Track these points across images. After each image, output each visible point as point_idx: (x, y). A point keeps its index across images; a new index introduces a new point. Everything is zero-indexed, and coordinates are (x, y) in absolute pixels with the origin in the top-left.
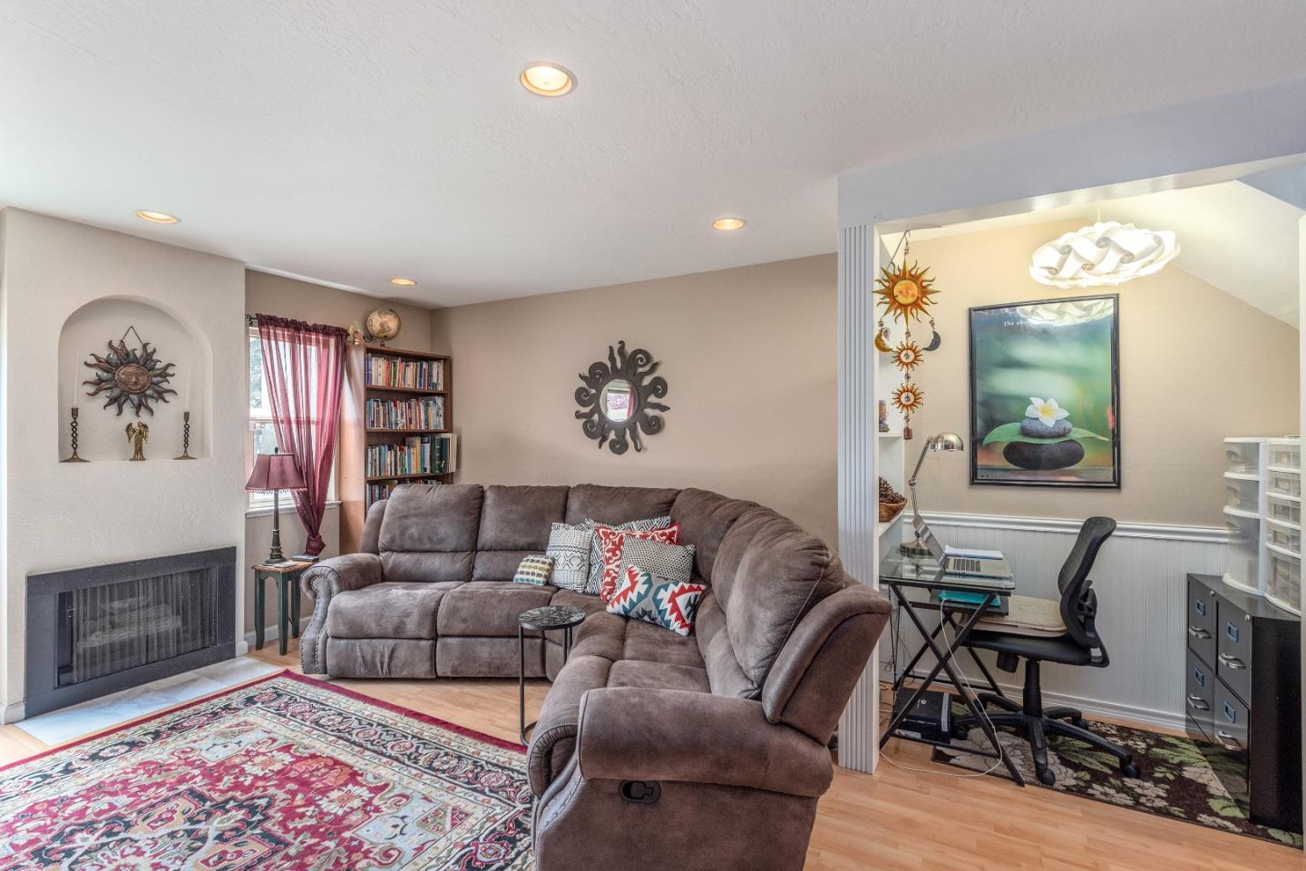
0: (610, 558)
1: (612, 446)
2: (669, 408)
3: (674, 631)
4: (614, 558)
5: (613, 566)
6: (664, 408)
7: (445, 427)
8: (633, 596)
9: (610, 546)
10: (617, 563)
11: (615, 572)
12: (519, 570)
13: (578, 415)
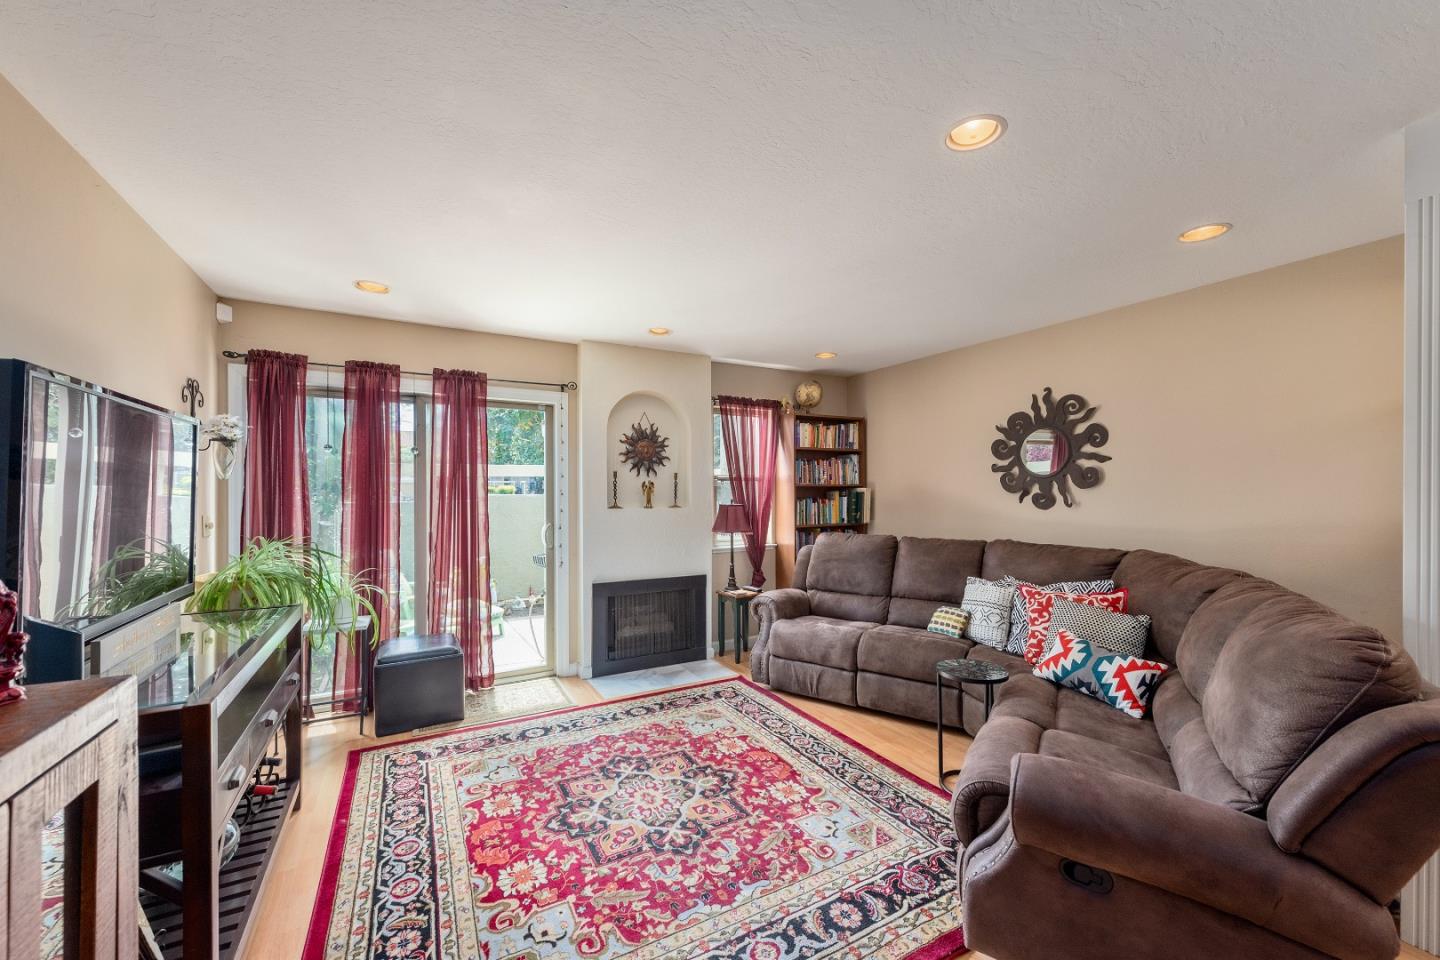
0: (1036, 619)
1: (1036, 500)
2: (1110, 459)
3: (1122, 710)
4: (1040, 620)
5: (1040, 628)
6: (1103, 459)
7: (860, 482)
8: (1067, 663)
9: (1035, 607)
10: (1045, 625)
11: (1042, 635)
12: (933, 619)
13: (995, 468)
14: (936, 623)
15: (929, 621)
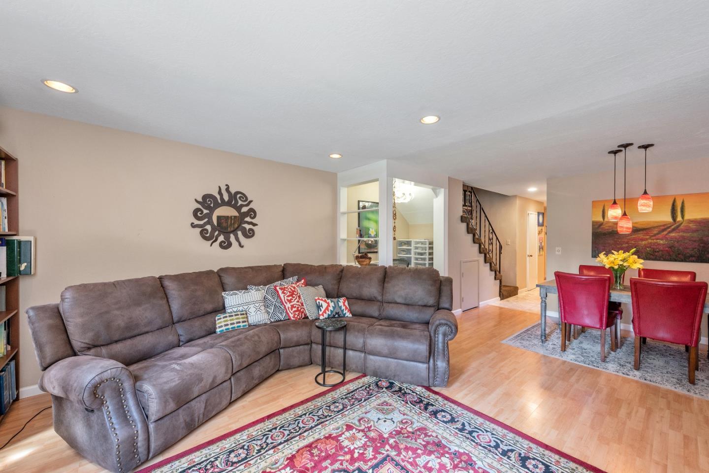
0: (291, 299)
1: (221, 245)
2: (257, 225)
4: (294, 299)
5: (295, 302)
6: (255, 225)
7: (9, 230)
9: (288, 294)
10: (296, 300)
11: (298, 305)
12: (217, 327)
13: (193, 226)
14: (220, 327)
15: (215, 328)
